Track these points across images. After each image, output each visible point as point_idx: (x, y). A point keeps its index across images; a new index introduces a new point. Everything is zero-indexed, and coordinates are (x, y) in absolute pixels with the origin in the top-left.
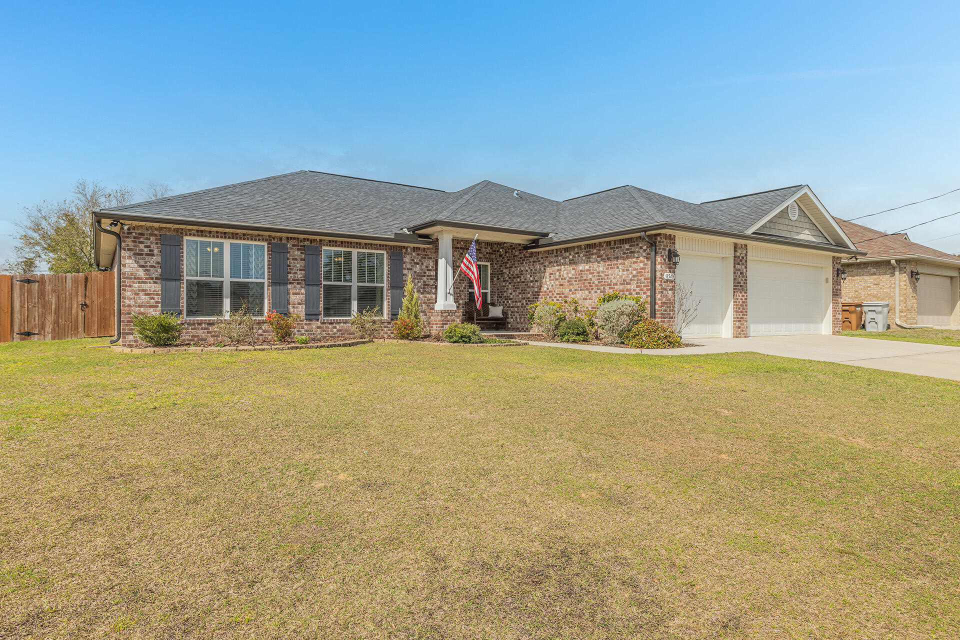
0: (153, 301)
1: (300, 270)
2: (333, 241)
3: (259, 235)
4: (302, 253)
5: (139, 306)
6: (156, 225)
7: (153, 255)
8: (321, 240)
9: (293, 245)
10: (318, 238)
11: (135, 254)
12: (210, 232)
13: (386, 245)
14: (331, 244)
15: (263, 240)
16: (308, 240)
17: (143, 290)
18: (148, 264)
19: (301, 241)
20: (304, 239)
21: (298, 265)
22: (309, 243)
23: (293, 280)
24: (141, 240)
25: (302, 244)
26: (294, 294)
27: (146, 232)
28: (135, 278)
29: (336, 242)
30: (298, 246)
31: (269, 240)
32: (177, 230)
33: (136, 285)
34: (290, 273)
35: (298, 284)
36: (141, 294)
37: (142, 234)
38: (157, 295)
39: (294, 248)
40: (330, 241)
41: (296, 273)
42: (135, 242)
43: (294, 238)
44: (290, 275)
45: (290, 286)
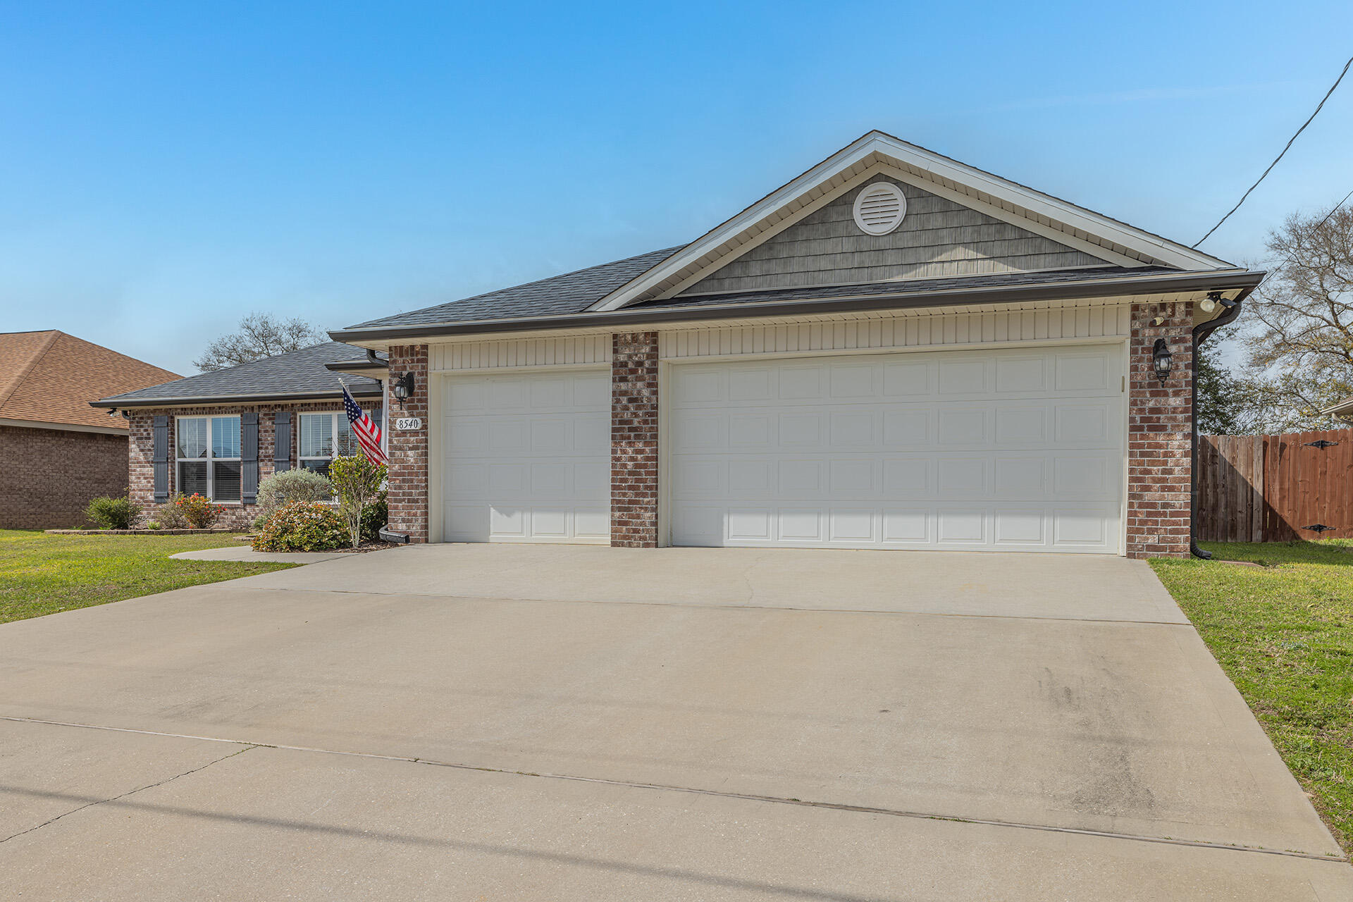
0: (150, 484)
1: (272, 444)
2: (306, 404)
3: (233, 407)
4: (273, 423)
5: (141, 490)
6: (152, 408)
7: (149, 438)
8: (292, 405)
9: (265, 415)
10: (290, 402)
11: (137, 439)
12: (192, 409)
13: (369, 402)
14: (303, 408)
15: (236, 412)
16: (279, 405)
17: (143, 474)
18: (147, 448)
19: (273, 409)
20: (276, 405)
21: (269, 438)
22: (280, 409)
23: (265, 456)
24: (142, 424)
25: (273, 412)
26: (265, 473)
27: (145, 416)
28: (138, 463)
29: (309, 404)
30: (269, 414)
31: (241, 411)
32: (166, 410)
33: (138, 469)
34: (262, 448)
35: (270, 460)
36: (142, 477)
37: (142, 418)
38: (152, 478)
39: (265, 417)
40: (302, 405)
41: (267, 448)
42: (137, 426)
43: (266, 406)
44: (261, 451)
45: (261, 464)
